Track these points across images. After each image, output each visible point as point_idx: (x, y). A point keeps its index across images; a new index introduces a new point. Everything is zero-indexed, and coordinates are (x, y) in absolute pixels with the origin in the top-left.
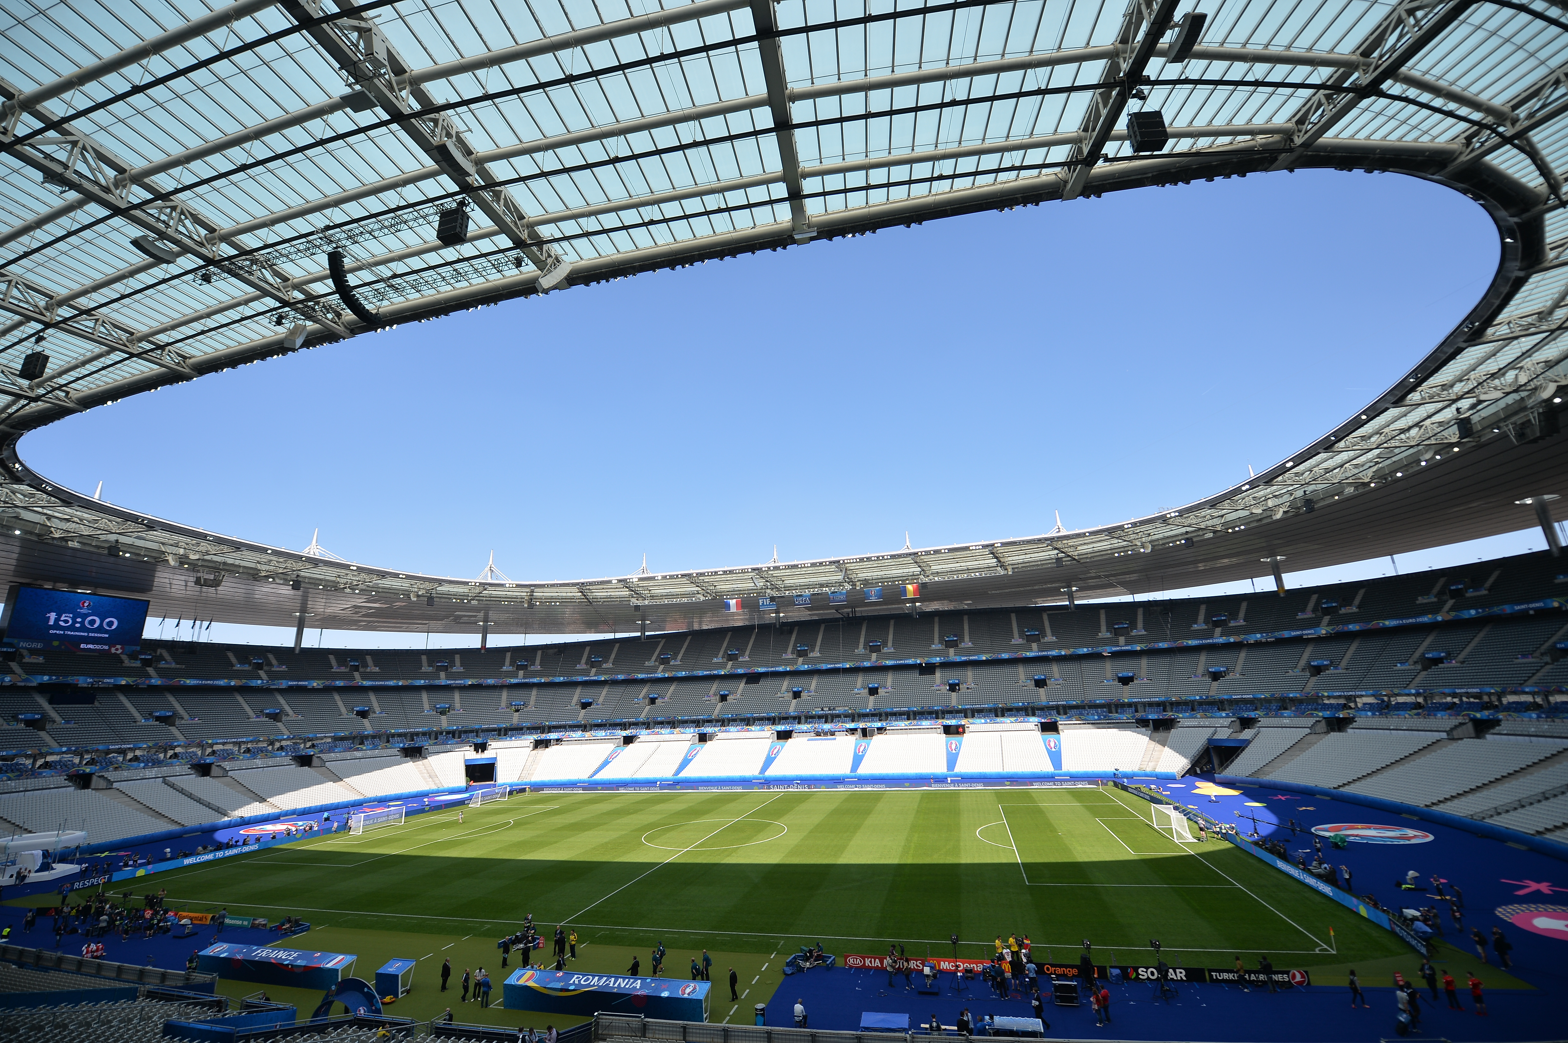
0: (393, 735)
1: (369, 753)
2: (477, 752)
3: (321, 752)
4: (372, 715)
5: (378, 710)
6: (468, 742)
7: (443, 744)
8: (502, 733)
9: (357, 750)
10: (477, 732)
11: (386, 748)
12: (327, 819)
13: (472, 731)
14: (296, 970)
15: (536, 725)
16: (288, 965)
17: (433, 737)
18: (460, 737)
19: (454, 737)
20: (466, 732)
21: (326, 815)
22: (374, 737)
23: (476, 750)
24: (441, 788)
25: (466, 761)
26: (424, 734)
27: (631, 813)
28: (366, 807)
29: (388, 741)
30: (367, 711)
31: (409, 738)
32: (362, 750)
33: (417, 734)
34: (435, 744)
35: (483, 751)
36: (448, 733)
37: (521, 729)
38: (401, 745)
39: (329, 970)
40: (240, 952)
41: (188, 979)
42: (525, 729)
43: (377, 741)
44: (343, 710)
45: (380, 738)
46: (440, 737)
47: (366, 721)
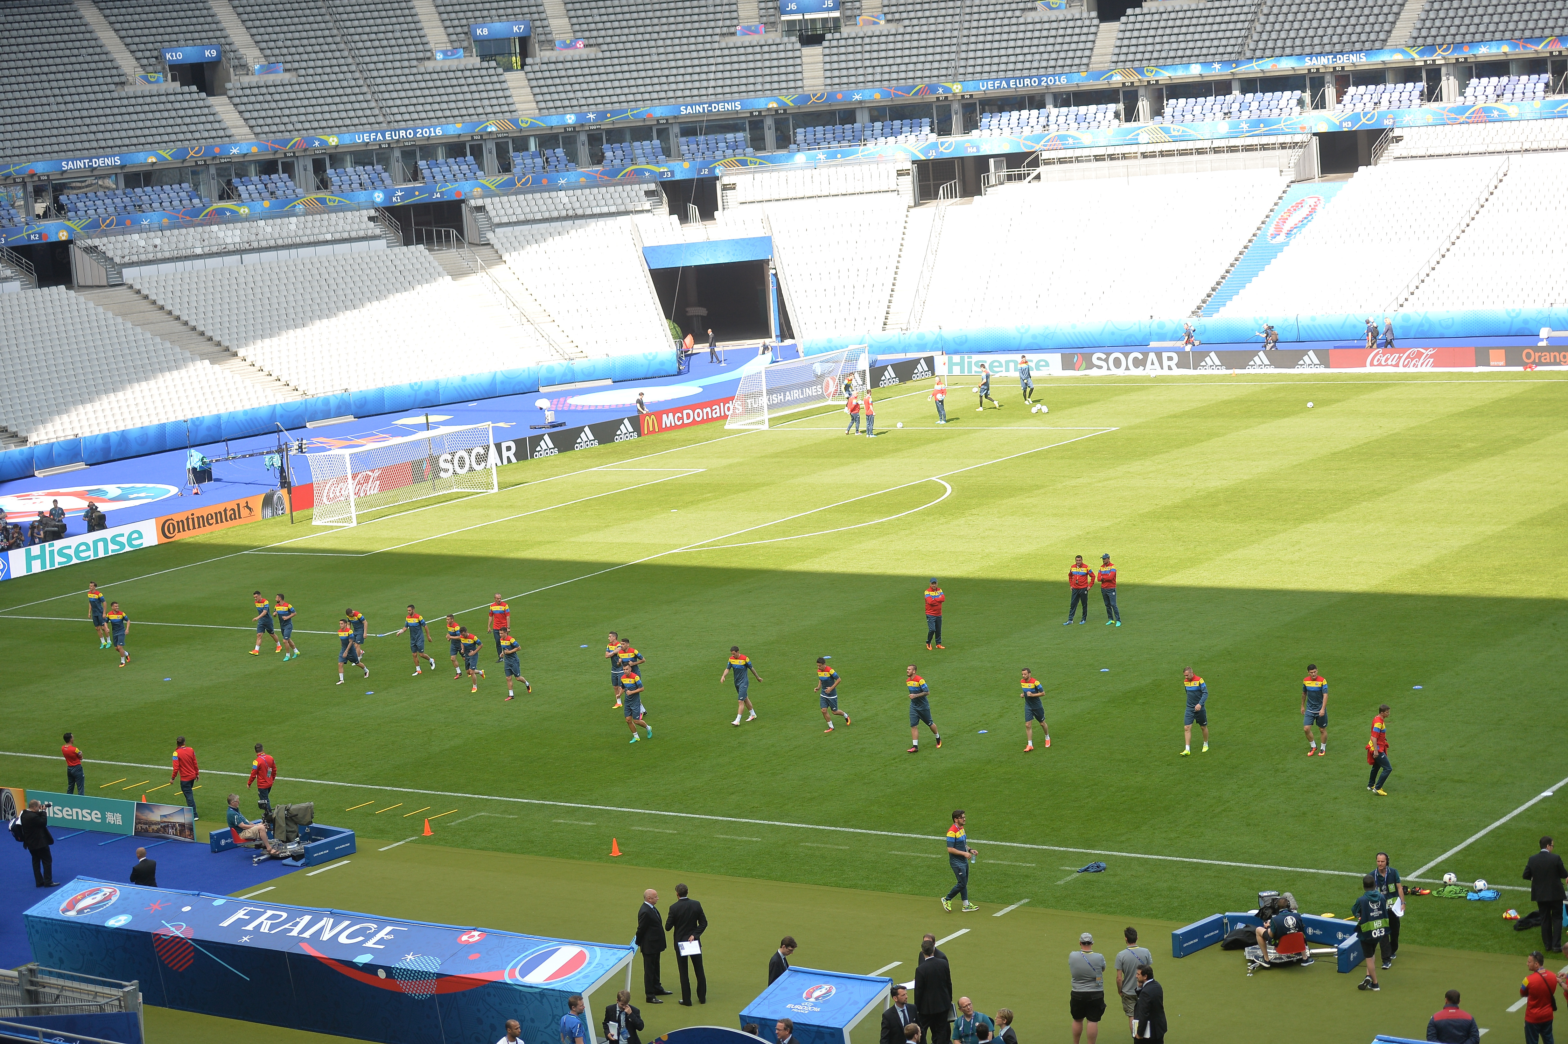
0: (336, 158)
1: (267, 230)
2: (684, 218)
3: (93, 227)
4: (236, 81)
5: (252, 56)
6: (637, 177)
7: (537, 186)
8: (770, 135)
9: (219, 217)
10: (663, 133)
11: (324, 207)
12: (202, 475)
13: (641, 133)
14: (408, 988)
15: (910, 98)
16: (370, 968)
17: (490, 159)
18: (597, 158)
19: (572, 158)
20: (616, 135)
21: (195, 458)
22: (268, 167)
23: (679, 210)
24: (580, 364)
25: (648, 253)
26: (456, 149)
27: (1477, 455)
28: (319, 432)
29: (324, 184)
30: (214, 64)
31: (398, 166)
32: (235, 218)
33: (427, 150)
34: (507, 189)
35: (708, 211)
36: (548, 140)
37: (848, 116)
38: (379, 197)
39: (542, 995)
40: (176, 916)
41: (33, 996)
42: (862, 118)
43: (279, 179)
44: (127, 63)
45: (289, 168)
46: (518, 160)
47: (220, 105)
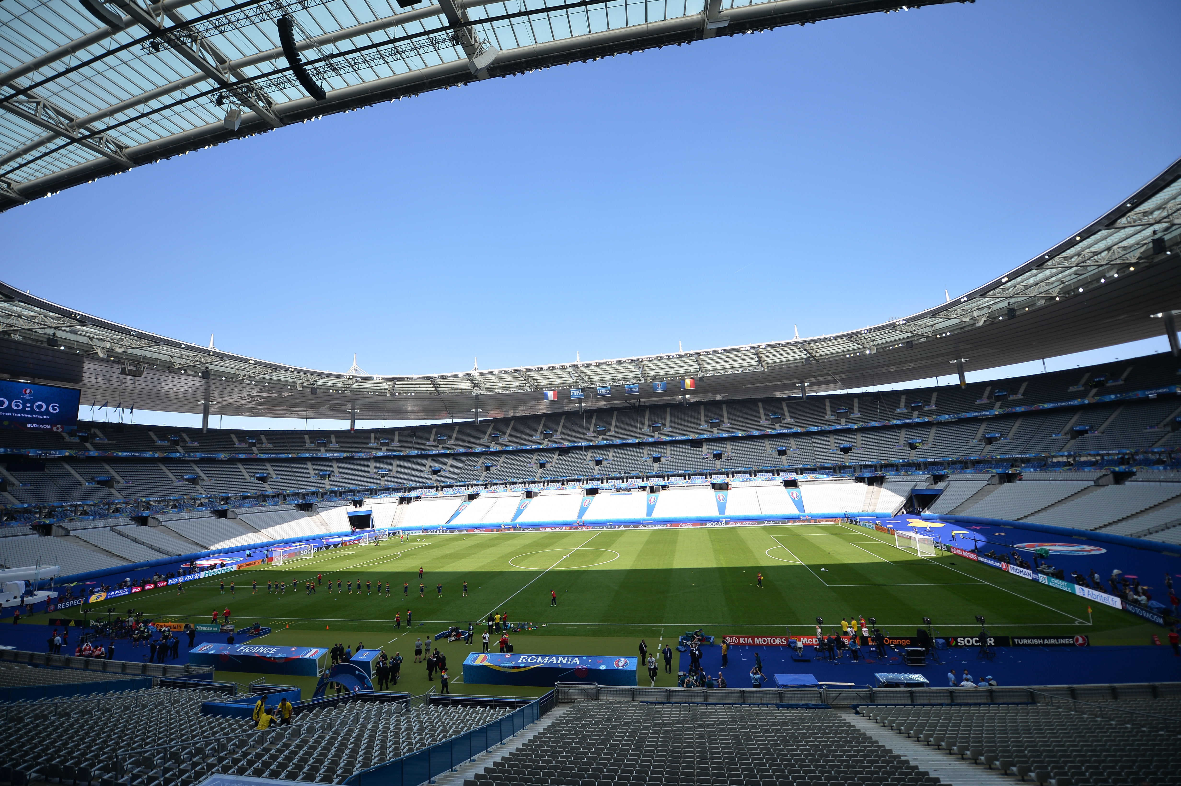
0: (288, 495)
1: (272, 508)
2: (356, 507)
3: (234, 507)
4: (269, 480)
5: (274, 476)
6: (348, 499)
7: (328, 501)
8: (374, 493)
9: (262, 505)
10: (354, 492)
11: (284, 504)
12: (249, 556)
13: (350, 492)
14: (278, 661)
15: (400, 487)
16: (270, 658)
17: (320, 496)
18: (341, 496)
19: (336, 496)
20: (345, 492)
21: (248, 552)
22: (274, 496)
23: (355, 505)
24: (332, 533)
25: (348, 513)
26: (313, 494)
27: (491, 547)
28: (276, 547)
29: (285, 499)
30: (266, 477)
31: (301, 497)
32: (265, 506)
33: (307, 494)
34: (322, 501)
35: (360, 506)
36: (331, 493)
37: (388, 490)
38: (296, 502)
39: (308, 660)
40: (226, 650)
41: (187, 671)
42: (391, 490)
43: (276, 499)
44: (247, 476)
45: (278, 497)
46: (325, 496)
47: (265, 484)
